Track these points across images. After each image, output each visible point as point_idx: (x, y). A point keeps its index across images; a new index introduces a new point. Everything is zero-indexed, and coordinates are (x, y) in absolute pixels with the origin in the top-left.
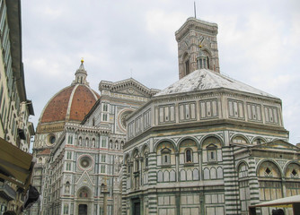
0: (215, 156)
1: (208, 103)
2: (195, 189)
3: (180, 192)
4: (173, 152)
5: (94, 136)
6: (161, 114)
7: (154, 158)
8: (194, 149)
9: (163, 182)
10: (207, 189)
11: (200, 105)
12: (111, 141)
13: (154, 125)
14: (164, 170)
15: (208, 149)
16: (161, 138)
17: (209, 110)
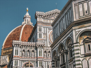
6: (81, 10)
12: (45, 52)
14: (88, 58)
16: (82, 30)
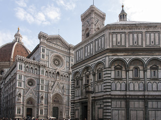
0: (156, 74)
1: (152, 35)
2: (140, 97)
3: (129, 98)
4: (124, 69)
5: (36, 67)
6: (114, 39)
7: (109, 72)
8: (141, 68)
9: (116, 90)
10: (150, 97)
11: (146, 35)
12: (47, 72)
13: (108, 47)
15: (151, 68)
16: (115, 57)
17: (152, 40)
